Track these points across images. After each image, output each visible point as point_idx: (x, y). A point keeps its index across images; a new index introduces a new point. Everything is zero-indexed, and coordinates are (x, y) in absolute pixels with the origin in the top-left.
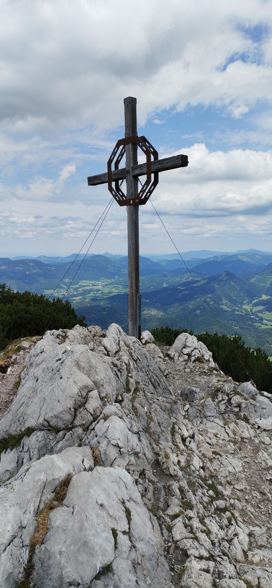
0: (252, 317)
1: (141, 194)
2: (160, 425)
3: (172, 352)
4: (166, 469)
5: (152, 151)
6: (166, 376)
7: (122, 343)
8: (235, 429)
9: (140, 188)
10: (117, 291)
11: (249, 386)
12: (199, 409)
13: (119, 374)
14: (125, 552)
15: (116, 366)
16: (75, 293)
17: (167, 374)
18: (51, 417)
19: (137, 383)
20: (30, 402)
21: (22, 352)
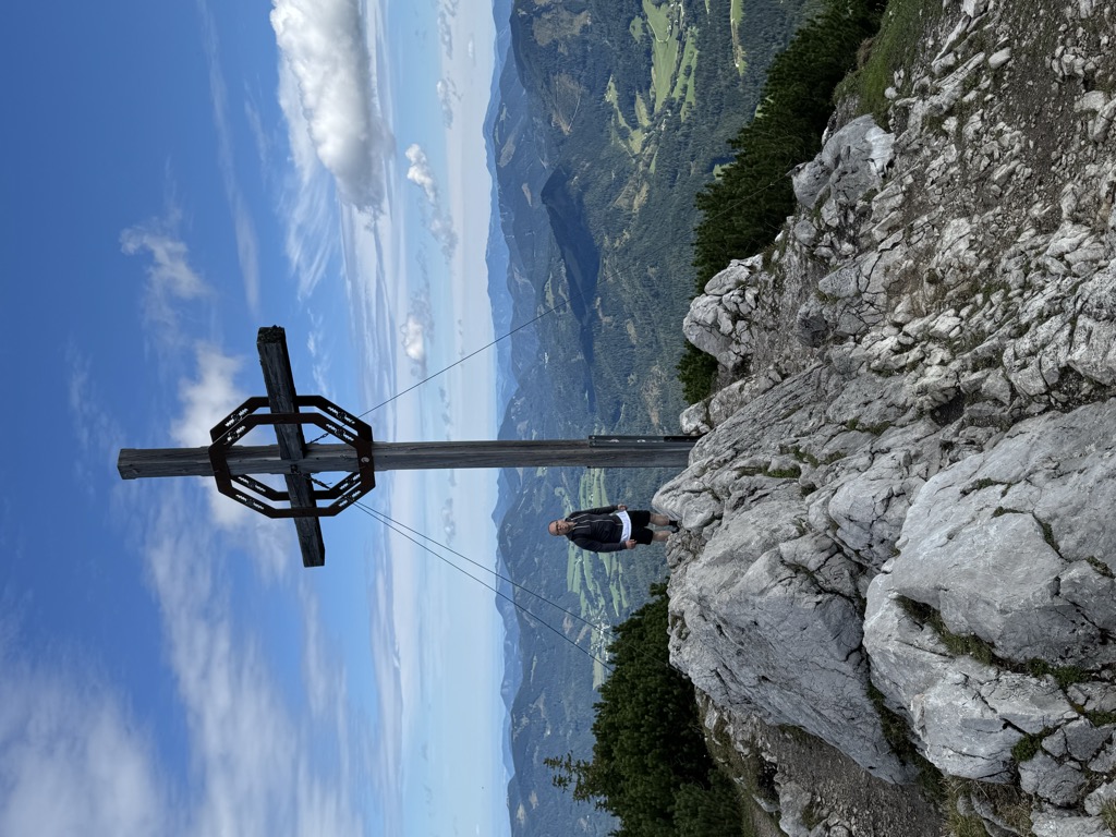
0: (663, 126)
1: (346, 436)
2: (870, 402)
3: (729, 359)
4: (946, 396)
5: (248, 412)
6: (784, 377)
7: (695, 485)
8: (886, 228)
9: (333, 440)
10: (595, 490)
11: (802, 179)
12: (841, 307)
13: (759, 493)
14: (1031, 493)
15: (742, 499)
16: (602, 602)
17: (780, 373)
18: (838, 645)
19: (783, 450)
20: (810, 693)
21: (730, 729)
